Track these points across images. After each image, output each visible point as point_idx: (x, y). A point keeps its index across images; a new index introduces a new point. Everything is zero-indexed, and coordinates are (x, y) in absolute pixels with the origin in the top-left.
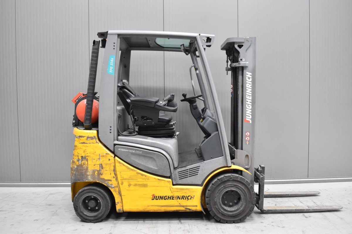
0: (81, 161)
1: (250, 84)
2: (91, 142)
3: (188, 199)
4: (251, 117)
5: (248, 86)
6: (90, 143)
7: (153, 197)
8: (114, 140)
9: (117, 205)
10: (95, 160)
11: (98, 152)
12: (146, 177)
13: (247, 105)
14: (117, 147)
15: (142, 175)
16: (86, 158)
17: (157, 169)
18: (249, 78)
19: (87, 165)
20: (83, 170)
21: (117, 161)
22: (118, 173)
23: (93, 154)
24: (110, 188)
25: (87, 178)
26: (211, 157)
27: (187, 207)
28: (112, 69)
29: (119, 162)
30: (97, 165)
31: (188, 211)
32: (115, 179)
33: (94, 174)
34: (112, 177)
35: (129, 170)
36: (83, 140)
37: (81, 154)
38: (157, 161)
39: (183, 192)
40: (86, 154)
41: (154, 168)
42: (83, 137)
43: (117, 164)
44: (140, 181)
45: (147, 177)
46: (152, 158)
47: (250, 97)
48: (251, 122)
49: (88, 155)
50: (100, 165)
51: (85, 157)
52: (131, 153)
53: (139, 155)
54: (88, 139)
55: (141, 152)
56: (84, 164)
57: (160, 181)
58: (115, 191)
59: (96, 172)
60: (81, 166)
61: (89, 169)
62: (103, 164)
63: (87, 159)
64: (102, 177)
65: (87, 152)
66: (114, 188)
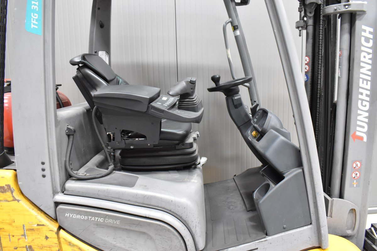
1: (369, 54)
2: (1, 199)
4: (366, 129)
5: (365, 57)
8: (55, 193)
10: (16, 237)
11: (20, 221)
13: (360, 102)
14: (62, 208)
18: (367, 40)
21: (65, 238)
23: (10, 224)
26: (284, 228)
28: (37, 20)
29: (70, 244)
30: (20, 247)
38: (157, 241)
43: (65, 248)
46: (144, 233)
47: (367, 84)
48: (365, 139)
50: (27, 249)
52: (94, 224)
53: (115, 228)
55: (118, 222)
62: (33, 247)
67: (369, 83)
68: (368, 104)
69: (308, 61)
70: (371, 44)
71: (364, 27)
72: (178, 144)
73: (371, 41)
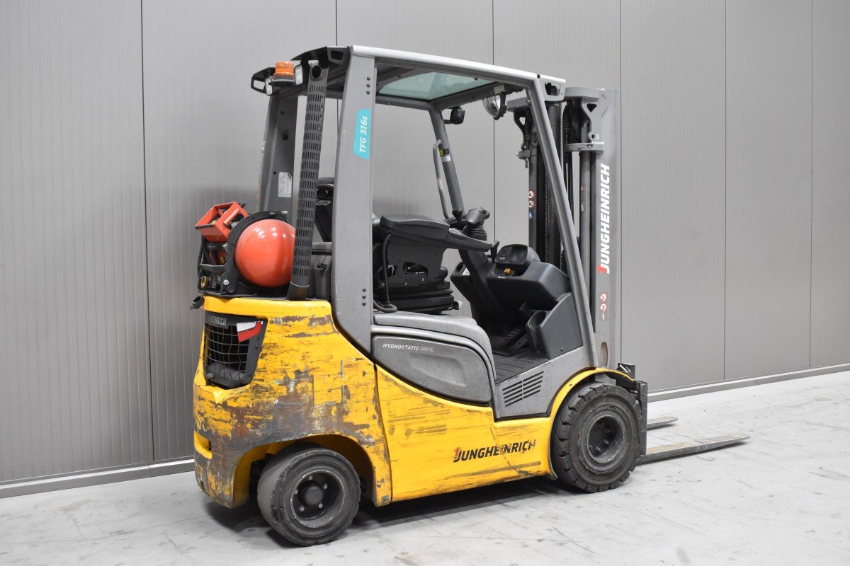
0: (296, 385)
1: (607, 190)
2: (320, 332)
3: (524, 449)
4: (608, 262)
5: (604, 193)
6: (317, 334)
7: (456, 455)
9: (379, 486)
10: (332, 377)
11: (338, 357)
12: (444, 409)
13: (602, 235)
14: (378, 339)
15: (436, 404)
16: (310, 374)
17: (463, 385)
18: (605, 177)
19: (310, 394)
20: (299, 407)
21: (383, 374)
22: (383, 405)
23: (327, 361)
24: (365, 447)
25: (310, 426)
26: (562, 351)
27: (523, 469)
28: (365, 145)
29: (387, 379)
30: (335, 389)
31: (523, 477)
32: (376, 421)
33: (330, 414)
34: (369, 418)
35: (407, 395)
36: (301, 326)
37: (295, 365)
38: (465, 368)
39: (515, 434)
40: (309, 364)
41: (458, 384)
42: (300, 319)
43: (381, 383)
44: (432, 419)
45: (446, 409)
46: (453, 360)
48: (608, 272)
49: (314, 365)
50: (342, 389)
51: (306, 372)
52: (410, 354)
53: (428, 357)
54: (314, 324)
55: (431, 350)
56: (303, 392)
57: (471, 414)
58: (377, 452)
59: (335, 409)
60: (296, 395)
61: (316, 402)
62: (349, 386)
63: (312, 376)
64: (347, 419)
65: (310, 360)
66: (374, 443)
67: (608, 217)
68: (608, 237)
69: (533, 195)
70: (608, 181)
71: (602, 165)
72: (439, 283)
73: (608, 178)
